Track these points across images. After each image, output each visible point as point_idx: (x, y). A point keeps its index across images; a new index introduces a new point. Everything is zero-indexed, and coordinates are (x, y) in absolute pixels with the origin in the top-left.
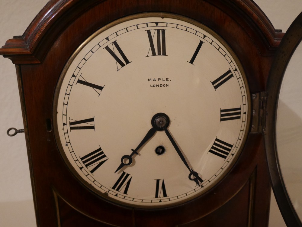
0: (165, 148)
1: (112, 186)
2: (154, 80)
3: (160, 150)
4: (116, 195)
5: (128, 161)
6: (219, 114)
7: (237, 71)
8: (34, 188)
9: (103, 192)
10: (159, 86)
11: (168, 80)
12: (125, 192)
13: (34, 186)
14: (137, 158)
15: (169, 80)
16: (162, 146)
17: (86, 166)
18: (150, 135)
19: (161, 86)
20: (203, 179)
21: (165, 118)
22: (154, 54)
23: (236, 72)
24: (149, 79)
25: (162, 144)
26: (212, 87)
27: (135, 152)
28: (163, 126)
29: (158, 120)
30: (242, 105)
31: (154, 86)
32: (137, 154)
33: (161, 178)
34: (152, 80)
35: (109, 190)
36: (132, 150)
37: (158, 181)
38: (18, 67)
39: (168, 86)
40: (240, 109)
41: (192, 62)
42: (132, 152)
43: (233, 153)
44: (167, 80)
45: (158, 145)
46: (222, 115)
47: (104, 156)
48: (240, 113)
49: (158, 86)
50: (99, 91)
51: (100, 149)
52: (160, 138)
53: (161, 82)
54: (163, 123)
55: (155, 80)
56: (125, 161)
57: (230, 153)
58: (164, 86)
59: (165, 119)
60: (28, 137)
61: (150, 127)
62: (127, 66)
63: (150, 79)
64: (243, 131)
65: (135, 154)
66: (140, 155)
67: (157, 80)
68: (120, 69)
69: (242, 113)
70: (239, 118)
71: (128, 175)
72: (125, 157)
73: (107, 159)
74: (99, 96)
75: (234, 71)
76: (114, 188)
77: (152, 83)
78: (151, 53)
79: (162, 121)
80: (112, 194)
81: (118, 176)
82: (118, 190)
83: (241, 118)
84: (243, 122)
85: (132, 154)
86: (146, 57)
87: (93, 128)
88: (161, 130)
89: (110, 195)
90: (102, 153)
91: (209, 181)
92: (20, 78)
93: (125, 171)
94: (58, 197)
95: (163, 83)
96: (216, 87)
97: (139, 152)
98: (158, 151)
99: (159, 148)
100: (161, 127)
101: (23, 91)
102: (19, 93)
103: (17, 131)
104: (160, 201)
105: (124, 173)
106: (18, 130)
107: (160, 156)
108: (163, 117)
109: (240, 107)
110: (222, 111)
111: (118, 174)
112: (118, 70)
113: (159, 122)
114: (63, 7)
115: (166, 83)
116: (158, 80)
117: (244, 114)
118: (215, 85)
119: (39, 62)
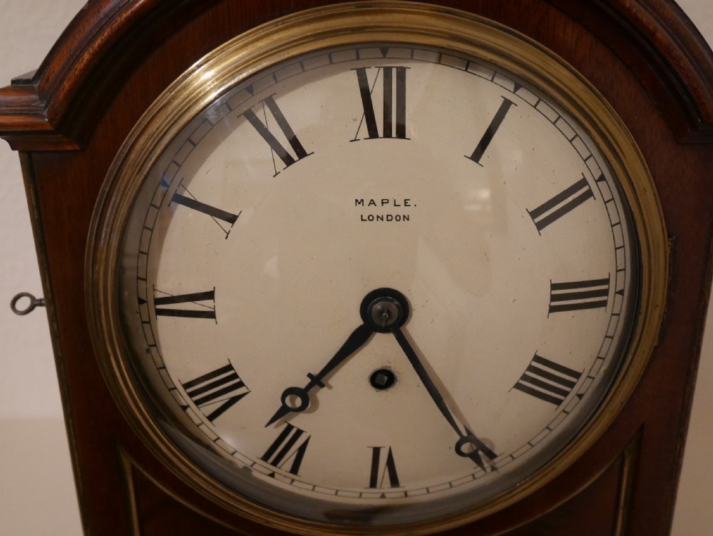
0: (396, 375)
1: (262, 453)
2: (372, 202)
3: (383, 379)
4: (272, 475)
5: (298, 402)
6: (546, 293)
7: (604, 182)
8: (74, 443)
9: (241, 465)
10: (385, 218)
11: (409, 203)
12: (295, 469)
13: (74, 441)
14: (322, 394)
15: (412, 205)
16: (388, 369)
17: (197, 403)
18: (356, 341)
19: (390, 218)
20: (496, 452)
21: (397, 303)
22: (373, 134)
23: (601, 184)
24: (357, 200)
25: (388, 365)
26: (530, 224)
27: (318, 380)
28: (390, 322)
29: (378, 306)
30: (615, 272)
31: (371, 218)
32: (322, 386)
33: (384, 444)
34: (367, 202)
35: (255, 463)
36: (310, 375)
37: (376, 451)
38: (26, 157)
39: (408, 220)
40: (606, 281)
41: (476, 157)
42: (309, 380)
43: (581, 392)
44: (405, 203)
45: (378, 366)
46: (554, 298)
47: (241, 384)
48: (605, 293)
49: (382, 220)
50: (227, 225)
51: (229, 367)
52: (382, 349)
53: (389, 209)
54: (390, 316)
55: (374, 203)
56: (292, 401)
57: (573, 392)
58: (398, 218)
59: (397, 305)
60: (55, 326)
61: (358, 322)
62: (300, 164)
63: (359, 201)
64: (612, 337)
65: (317, 386)
66: (330, 387)
67: (378, 202)
68: (282, 172)
69: (612, 292)
70: (604, 304)
71: (299, 432)
72: (290, 392)
73: (246, 391)
74: (226, 238)
75: (596, 181)
76: (266, 458)
77: (366, 210)
78: (364, 131)
79: (389, 312)
80: (261, 472)
81: (275, 431)
82: (275, 463)
83: (610, 304)
84: (613, 315)
85: (309, 386)
86: (351, 141)
87: (211, 315)
88: (385, 330)
89: (255, 474)
90: (235, 376)
91: (511, 456)
92: (31, 186)
93: (292, 422)
94: (133, 469)
95: (394, 211)
96: (540, 226)
97: (328, 380)
98: (376, 381)
99: (379, 375)
100: (383, 326)
101: (40, 215)
102: (32, 220)
103: (36, 303)
104: (383, 496)
105: (290, 428)
106: (38, 300)
107: (383, 393)
108: (392, 301)
109: (607, 277)
110: (554, 287)
111: (276, 427)
112: (277, 174)
113: (381, 312)
114: (130, 11)
115: (402, 211)
116: (383, 203)
117: (618, 296)
118: (538, 219)
119: (77, 147)
